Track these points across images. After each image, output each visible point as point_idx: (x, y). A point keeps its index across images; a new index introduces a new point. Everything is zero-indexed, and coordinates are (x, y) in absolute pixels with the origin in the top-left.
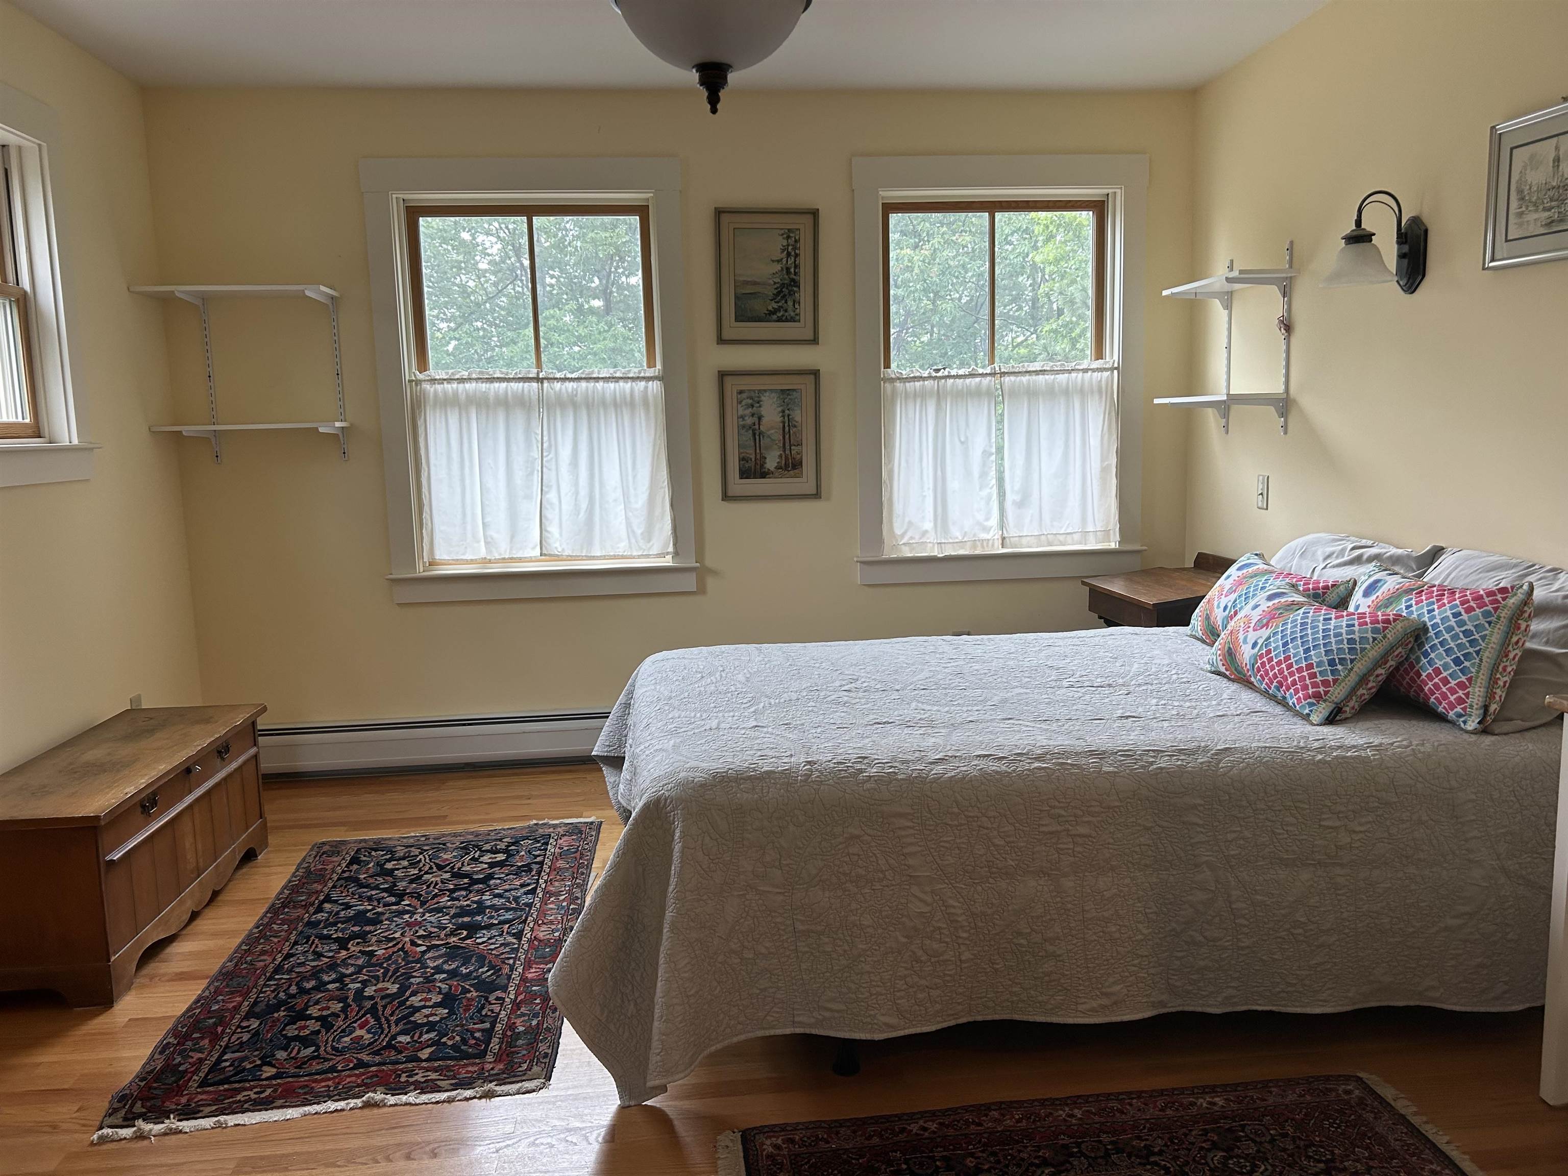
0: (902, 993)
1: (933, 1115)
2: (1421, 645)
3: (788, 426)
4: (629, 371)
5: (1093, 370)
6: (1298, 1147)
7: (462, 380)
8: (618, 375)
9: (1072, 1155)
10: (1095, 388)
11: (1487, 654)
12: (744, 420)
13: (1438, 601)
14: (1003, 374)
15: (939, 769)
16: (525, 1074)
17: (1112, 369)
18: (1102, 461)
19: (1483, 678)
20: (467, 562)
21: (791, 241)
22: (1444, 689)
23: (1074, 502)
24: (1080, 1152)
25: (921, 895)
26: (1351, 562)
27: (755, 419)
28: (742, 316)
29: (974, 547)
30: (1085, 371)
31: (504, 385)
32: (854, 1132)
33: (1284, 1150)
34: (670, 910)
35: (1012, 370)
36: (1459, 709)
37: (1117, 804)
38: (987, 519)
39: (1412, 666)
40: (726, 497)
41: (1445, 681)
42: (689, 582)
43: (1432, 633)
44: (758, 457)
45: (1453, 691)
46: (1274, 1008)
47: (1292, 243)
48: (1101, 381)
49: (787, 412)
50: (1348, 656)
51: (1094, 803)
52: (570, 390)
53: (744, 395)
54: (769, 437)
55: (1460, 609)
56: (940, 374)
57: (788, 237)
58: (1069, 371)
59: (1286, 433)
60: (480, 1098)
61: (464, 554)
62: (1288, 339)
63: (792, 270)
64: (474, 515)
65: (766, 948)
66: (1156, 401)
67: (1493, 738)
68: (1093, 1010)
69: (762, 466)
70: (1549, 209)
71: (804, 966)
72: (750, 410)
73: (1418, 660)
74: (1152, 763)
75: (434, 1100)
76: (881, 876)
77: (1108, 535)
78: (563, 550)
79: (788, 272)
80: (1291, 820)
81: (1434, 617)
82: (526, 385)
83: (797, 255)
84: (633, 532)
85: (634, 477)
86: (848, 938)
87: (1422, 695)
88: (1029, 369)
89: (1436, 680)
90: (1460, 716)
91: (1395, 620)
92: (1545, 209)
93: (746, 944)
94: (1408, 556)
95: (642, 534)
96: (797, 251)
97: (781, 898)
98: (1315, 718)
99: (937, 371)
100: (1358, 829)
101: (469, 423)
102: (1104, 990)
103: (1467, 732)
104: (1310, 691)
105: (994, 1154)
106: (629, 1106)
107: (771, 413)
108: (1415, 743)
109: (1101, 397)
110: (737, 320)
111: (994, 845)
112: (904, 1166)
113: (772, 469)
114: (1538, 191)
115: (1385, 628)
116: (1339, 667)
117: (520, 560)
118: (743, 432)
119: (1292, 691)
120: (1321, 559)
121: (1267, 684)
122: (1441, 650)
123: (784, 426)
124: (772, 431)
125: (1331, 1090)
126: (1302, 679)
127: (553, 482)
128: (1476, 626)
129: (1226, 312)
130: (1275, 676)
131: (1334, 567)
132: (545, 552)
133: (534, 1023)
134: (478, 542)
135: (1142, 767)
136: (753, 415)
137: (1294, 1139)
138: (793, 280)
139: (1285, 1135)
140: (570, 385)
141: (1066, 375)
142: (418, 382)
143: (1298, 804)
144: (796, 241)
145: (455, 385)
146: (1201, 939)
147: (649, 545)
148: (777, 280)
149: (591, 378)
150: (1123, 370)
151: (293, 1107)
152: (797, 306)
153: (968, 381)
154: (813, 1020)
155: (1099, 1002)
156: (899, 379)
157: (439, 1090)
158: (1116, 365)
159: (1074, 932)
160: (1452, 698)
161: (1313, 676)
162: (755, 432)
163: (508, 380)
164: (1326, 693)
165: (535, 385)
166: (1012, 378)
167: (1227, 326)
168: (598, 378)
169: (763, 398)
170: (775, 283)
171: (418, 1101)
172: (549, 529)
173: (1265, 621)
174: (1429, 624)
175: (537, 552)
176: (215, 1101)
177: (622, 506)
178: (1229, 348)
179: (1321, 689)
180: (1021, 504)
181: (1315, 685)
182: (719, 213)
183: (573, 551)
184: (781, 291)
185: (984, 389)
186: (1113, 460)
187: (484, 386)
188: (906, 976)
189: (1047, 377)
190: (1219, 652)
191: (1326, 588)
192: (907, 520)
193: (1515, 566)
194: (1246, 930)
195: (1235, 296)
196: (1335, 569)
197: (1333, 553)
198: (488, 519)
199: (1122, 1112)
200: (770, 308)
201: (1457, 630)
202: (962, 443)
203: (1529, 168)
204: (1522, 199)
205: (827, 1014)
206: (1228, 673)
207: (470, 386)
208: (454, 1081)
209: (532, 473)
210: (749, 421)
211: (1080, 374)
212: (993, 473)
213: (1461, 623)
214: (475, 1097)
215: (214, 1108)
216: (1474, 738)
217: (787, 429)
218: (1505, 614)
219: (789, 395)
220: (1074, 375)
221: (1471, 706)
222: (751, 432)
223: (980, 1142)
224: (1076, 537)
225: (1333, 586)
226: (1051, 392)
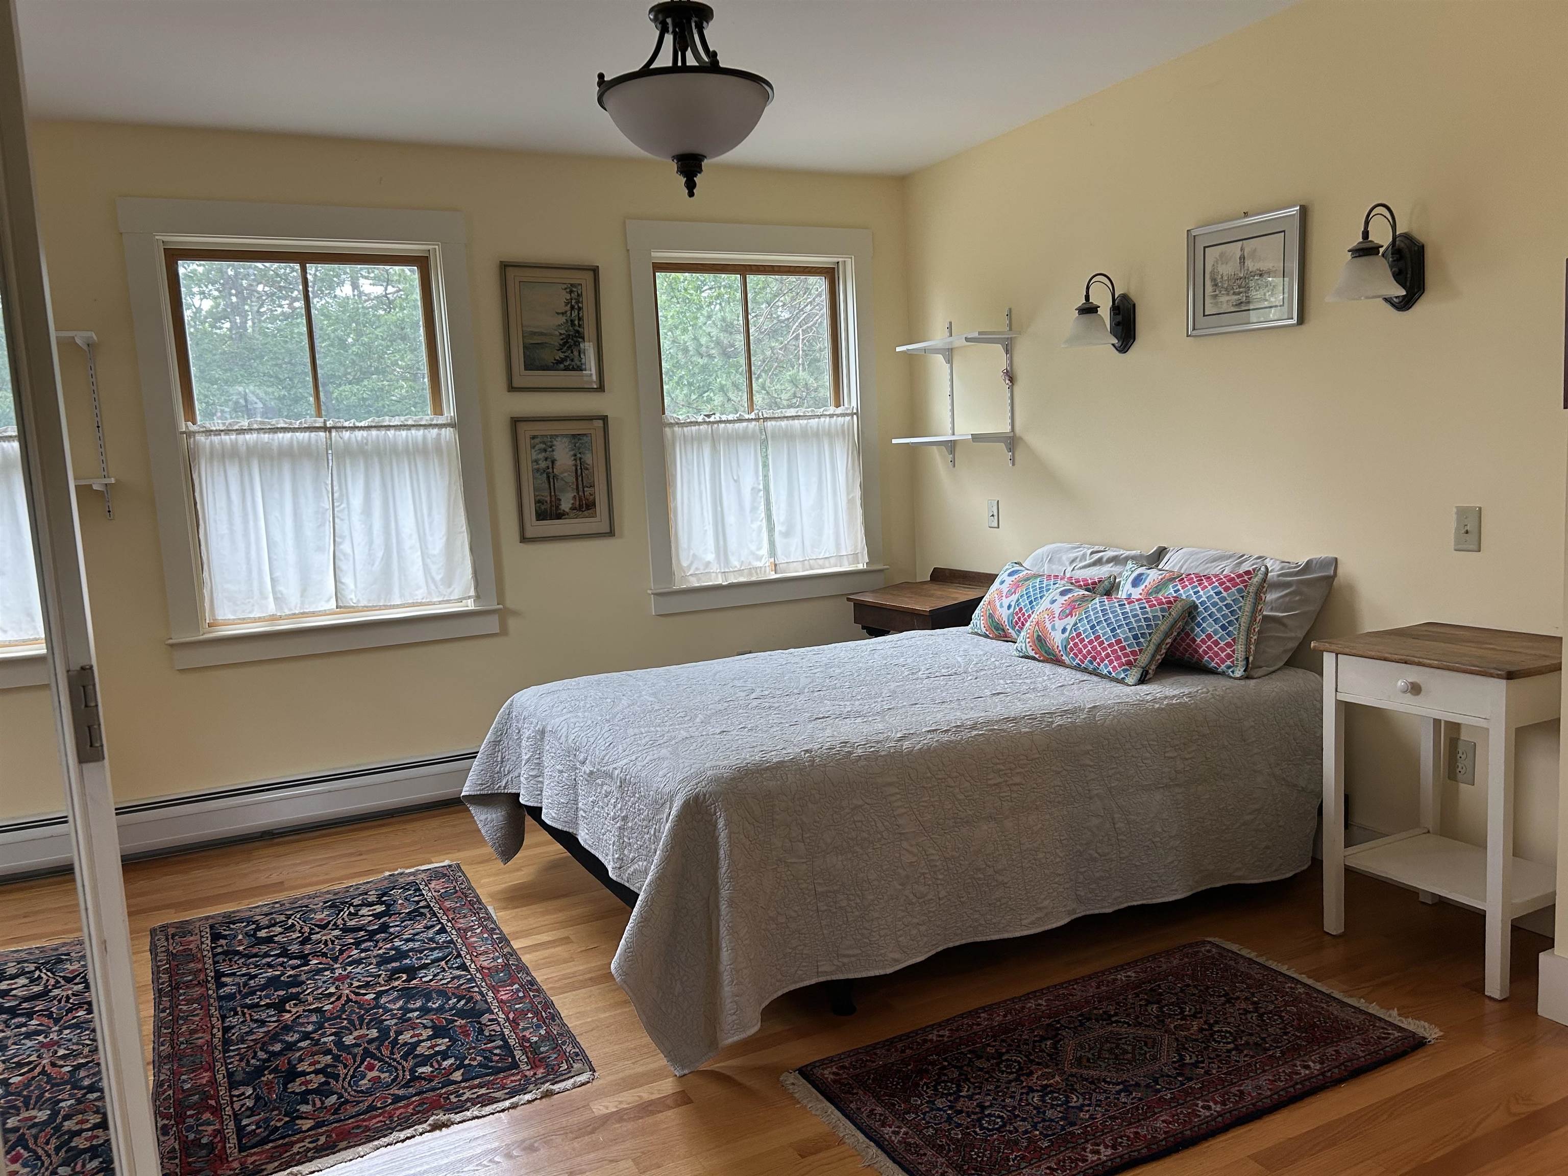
0: (901, 932)
1: (940, 1025)
2: (1193, 618)
3: (581, 469)
4: (421, 419)
5: (838, 415)
6: (1201, 991)
7: (241, 431)
8: (410, 422)
9: (1058, 1029)
10: (840, 431)
11: (1243, 620)
12: (538, 464)
13: (1200, 584)
14: (766, 419)
15: (906, 744)
16: (570, 1072)
17: (852, 414)
18: (848, 494)
19: (1242, 639)
20: (255, 620)
21: (574, 295)
22: (1216, 649)
23: (829, 531)
24: (1062, 1026)
25: (908, 848)
26: (1094, 564)
27: (549, 463)
28: (530, 365)
29: (751, 574)
30: (831, 416)
31: (288, 435)
32: (888, 1050)
33: (1194, 995)
34: (726, 888)
35: (772, 416)
36: (1228, 663)
37: (1038, 756)
38: (759, 549)
39: (1188, 635)
40: (524, 539)
41: (1216, 643)
42: (492, 625)
43: (1201, 609)
44: (553, 499)
45: (1222, 650)
46: (1144, 902)
47: (1010, 310)
48: (844, 424)
49: (579, 455)
50: (1147, 631)
51: (1022, 757)
52: (359, 438)
53: (537, 441)
54: (562, 479)
55: (1220, 589)
56: (712, 419)
57: (571, 292)
58: (819, 417)
59: (1013, 465)
60: (541, 1098)
61: (250, 612)
62: (1011, 388)
63: (576, 322)
64: (260, 571)
65: (795, 911)
66: (894, 441)
67: (1254, 681)
68: (1033, 923)
69: (557, 507)
70: (1239, 293)
71: (824, 923)
72: (543, 454)
73: (1193, 630)
74: (1052, 722)
75: (498, 1109)
76: (879, 836)
77: (857, 558)
78: (358, 601)
79: (573, 324)
80: (1148, 755)
81: (1201, 597)
82: (313, 434)
83: (580, 309)
84: (433, 579)
85: (431, 523)
86: (859, 892)
87: (1196, 656)
88: (787, 415)
89: (1209, 643)
90: (1229, 667)
91: (1175, 601)
92: (1234, 294)
93: (779, 910)
94: (1141, 556)
95: (442, 579)
96: (580, 305)
97: (805, 866)
98: (1130, 680)
99: (709, 416)
100: (1188, 756)
101: (250, 475)
102: (1039, 906)
103: (1236, 679)
104: (1123, 660)
105: (1003, 1041)
106: (684, 1075)
107: (563, 457)
108: (1210, 689)
109: (844, 438)
110: (526, 369)
111: (958, 800)
112: (946, 1063)
113: (567, 510)
114: (1228, 280)
115: (1169, 608)
116: (1142, 640)
117: (314, 614)
118: (538, 475)
119: (1106, 662)
120: (1067, 563)
121: (1080, 660)
122: (1211, 620)
123: (576, 469)
124: (566, 474)
125: (1198, 952)
126: (1115, 652)
127: (347, 533)
128: (1233, 601)
129: (948, 365)
130: (1089, 652)
131: (1081, 568)
132: (340, 604)
133: (543, 1032)
134: (266, 598)
135: (1047, 726)
136: (546, 459)
137: (1195, 986)
138: (578, 332)
139: (1188, 985)
140: (359, 434)
141: (817, 420)
142: (190, 434)
143: (1151, 743)
144: (578, 295)
145: (233, 437)
146: (1096, 855)
147: (449, 590)
148: (563, 332)
149: (382, 426)
150: (862, 414)
151: (359, 1145)
152: (582, 356)
153: (737, 425)
154: (834, 968)
155: (1036, 916)
156: (677, 424)
157: (497, 1101)
158: (855, 411)
159: (1015, 863)
160: (1223, 655)
161: (1123, 648)
162: (549, 475)
163: (294, 430)
164: (1135, 660)
165: (322, 434)
166: (773, 423)
167: (949, 377)
168: (390, 426)
169: (555, 443)
170: (561, 334)
171: (483, 1113)
172: (343, 581)
173: (1068, 611)
174: (1197, 602)
175: (332, 605)
176: (272, 1159)
177: (419, 553)
178: (952, 395)
179: (1131, 658)
180: (787, 534)
181: (1126, 655)
182: (505, 266)
183: (369, 601)
184: (567, 342)
185: (750, 431)
186: (858, 493)
187: (266, 437)
188: (903, 917)
189: (801, 421)
190: (1028, 640)
191: (1094, 583)
192: (692, 553)
193: (1230, 557)
194: (1124, 844)
195: (955, 353)
196: (1082, 570)
197: (1077, 558)
198: (277, 574)
199: (1072, 995)
200: (557, 358)
201: (1221, 604)
202: (735, 481)
203: (1220, 263)
204: (1216, 285)
205: (846, 960)
206: (1037, 656)
207: (251, 437)
208: (506, 1091)
209: (322, 525)
210: (543, 465)
211: (828, 419)
212: (762, 507)
213: (1223, 599)
214: (536, 1099)
215: (276, 1164)
216: (1242, 682)
217: (579, 471)
218: (1252, 589)
219: (579, 439)
220: (822, 419)
221: (1237, 659)
222: (545, 475)
223: (988, 1035)
224: (832, 561)
225: (1099, 582)
226: (805, 435)
